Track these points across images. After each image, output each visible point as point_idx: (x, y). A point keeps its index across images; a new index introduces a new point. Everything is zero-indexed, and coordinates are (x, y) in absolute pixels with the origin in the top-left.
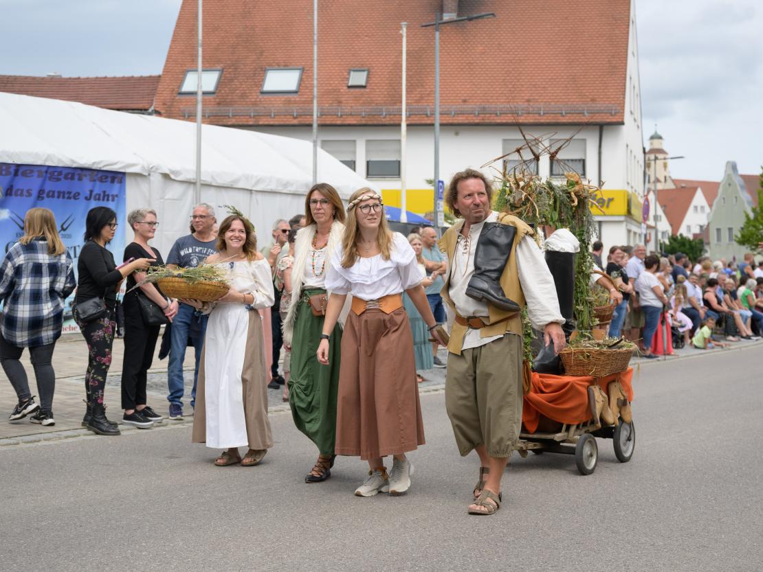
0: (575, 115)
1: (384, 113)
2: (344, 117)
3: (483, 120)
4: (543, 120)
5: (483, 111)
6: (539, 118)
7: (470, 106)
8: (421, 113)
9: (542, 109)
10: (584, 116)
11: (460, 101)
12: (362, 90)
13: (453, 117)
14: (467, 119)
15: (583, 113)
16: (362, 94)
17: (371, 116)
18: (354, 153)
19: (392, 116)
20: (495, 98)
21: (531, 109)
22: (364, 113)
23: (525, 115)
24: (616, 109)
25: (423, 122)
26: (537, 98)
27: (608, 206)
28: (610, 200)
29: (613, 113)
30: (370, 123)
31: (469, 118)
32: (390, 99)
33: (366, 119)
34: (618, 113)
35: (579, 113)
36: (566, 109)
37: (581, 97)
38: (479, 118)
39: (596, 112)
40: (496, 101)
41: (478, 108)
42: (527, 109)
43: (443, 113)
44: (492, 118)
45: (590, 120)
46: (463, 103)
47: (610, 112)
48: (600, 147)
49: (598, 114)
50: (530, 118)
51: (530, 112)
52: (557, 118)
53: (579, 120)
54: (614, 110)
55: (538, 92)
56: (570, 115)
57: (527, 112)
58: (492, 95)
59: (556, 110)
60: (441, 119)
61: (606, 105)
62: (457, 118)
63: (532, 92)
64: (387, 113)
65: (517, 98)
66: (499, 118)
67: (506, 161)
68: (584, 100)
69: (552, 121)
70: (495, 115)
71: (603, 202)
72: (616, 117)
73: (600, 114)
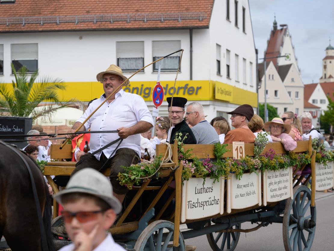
0: (171, 21)
1: (24, 23)
3: (99, 26)
4: (146, 25)
5: (101, 20)
6: (144, 24)
7: (91, 16)
8: (52, 22)
9: (145, 17)
11: (85, 12)
12: (11, 5)
13: (77, 24)
14: (87, 26)
15: (178, 20)
16: (11, 8)
17: (13, 25)
19: (29, 25)
20: (112, 9)
21: (137, 17)
22: (8, 23)
23: (134, 22)
24: (204, 16)
25: (53, 29)
26: (144, 8)
27: (196, 94)
28: (199, 88)
29: (201, 19)
30: (11, 30)
31: (89, 25)
32: (31, 11)
33: (9, 27)
34: (205, 19)
35: (175, 20)
36: (164, 17)
37: (178, 7)
38: (96, 25)
39: (188, 18)
40: (112, 11)
41: (97, 17)
42: (135, 17)
43: (69, 21)
44: (106, 25)
45: (182, 25)
46: (86, 14)
47: (199, 18)
48: (191, 46)
49: (189, 21)
50: (136, 24)
51: (137, 19)
52: (157, 24)
53: (174, 26)
54: (202, 17)
55: (146, 4)
56: (167, 21)
57: (134, 20)
58: (110, 7)
59: (157, 18)
60: (67, 26)
61: (196, 13)
62: (79, 25)
63: (141, 4)
64: (26, 22)
65: (129, 9)
66: (112, 25)
67: (120, 60)
68: (180, 9)
69: (153, 26)
70: (109, 22)
71: (194, 90)
72: (203, 22)
73: (191, 20)
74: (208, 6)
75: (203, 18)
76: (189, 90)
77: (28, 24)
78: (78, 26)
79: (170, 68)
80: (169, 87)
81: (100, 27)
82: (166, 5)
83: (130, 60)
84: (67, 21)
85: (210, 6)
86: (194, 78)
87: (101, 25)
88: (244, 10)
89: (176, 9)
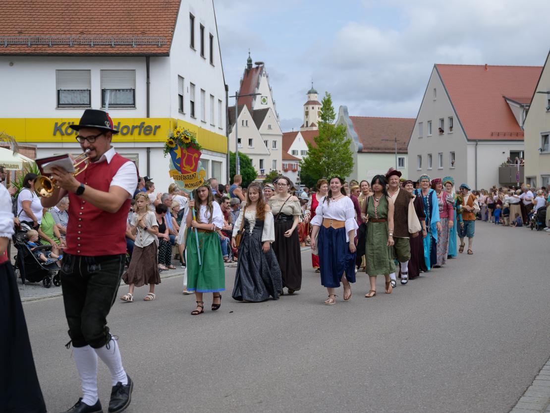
0: (123, 46)
3: (34, 50)
4: (92, 51)
5: (37, 42)
6: (90, 49)
7: (25, 37)
9: (92, 41)
10: (132, 47)
11: (17, 32)
13: (6, 47)
14: (19, 50)
15: (132, 45)
20: (50, 30)
21: (82, 41)
23: (78, 46)
24: (164, 42)
26: (90, 30)
27: (154, 134)
28: (158, 127)
29: (160, 45)
31: (22, 49)
34: (164, 45)
35: (128, 45)
36: (115, 41)
37: (133, 30)
38: (30, 49)
39: (144, 43)
40: (50, 32)
41: (32, 39)
42: (79, 41)
44: (44, 49)
45: (137, 52)
46: (18, 35)
47: (157, 44)
48: (148, 77)
49: (145, 46)
50: (80, 49)
51: (81, 43)
52: (107, 49)
53: (127, 52)
54: (160, 42)
55: (92, 25)
56: (119, 46)
57: (78, 43)
58: (49, 27)
59: (106, 42)
61: (154, 38)
62: (10, 49)
63: (87, 25)
65: (72, 30)
66: (51, 49)
67: (60, 91)
68: (134, 32)
69: (101, 52)
70: (47, 46)
71: (151, 130)
72: (162, 49)
73: (148, 46)
74: (168, 30)
75: (162, 43)
76: (145, 130)
78: (8, 50)
79: (122, 103)
80: (121, 126)
81: (36, 51)
82: (117, 27)
83: (74, 93)
85: (170, 29)
86: (152, 115)
87: (36, 49)
88: (211, 37)
89: (129, 33)
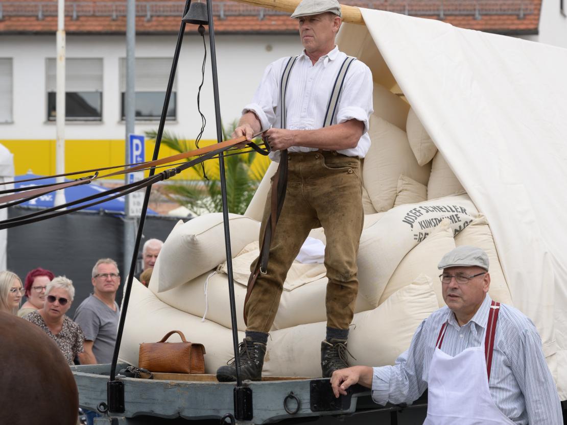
0: (460, 18)
1: (149, 14)
2: (82, 19)
9: (407, 8)
10: (475, 19)
13: (262, 20)
14: (285, 24)
15: (473, 15)
18: (100, 79)
19: (161, 19)
22: (114, 15)
24: (527, 9)
29: (522, 16)
31: (288, 23)
35: (467, 15)
36: (446, 8)
39: (494, 12)
43: (246, 13)
47: (517, 12)
49: (496, 17)
54: (524, 10)
56: (452, 18)
59: (430, 10)
60: (242, 23)
61: (511, 2)
62: (268, 22)
64: (154, 14)
72: (526, 22)
73: (501, 17)
75: (526, 12)
77: (159, 16)
78: (266, 25)
84: (241, 13)
